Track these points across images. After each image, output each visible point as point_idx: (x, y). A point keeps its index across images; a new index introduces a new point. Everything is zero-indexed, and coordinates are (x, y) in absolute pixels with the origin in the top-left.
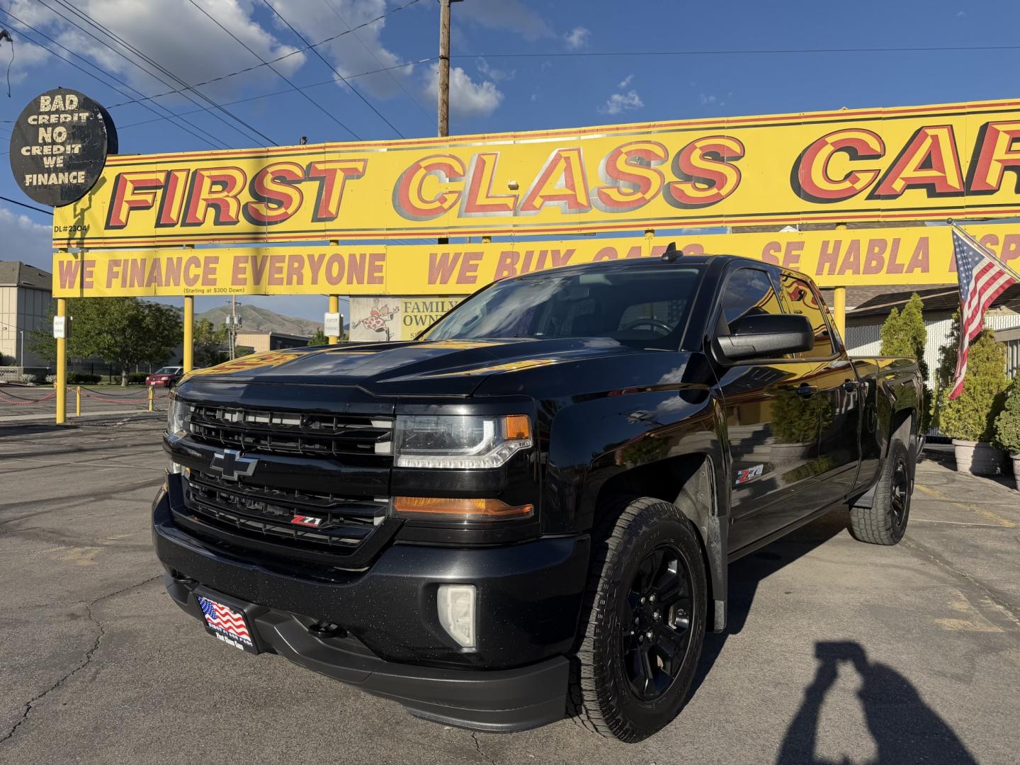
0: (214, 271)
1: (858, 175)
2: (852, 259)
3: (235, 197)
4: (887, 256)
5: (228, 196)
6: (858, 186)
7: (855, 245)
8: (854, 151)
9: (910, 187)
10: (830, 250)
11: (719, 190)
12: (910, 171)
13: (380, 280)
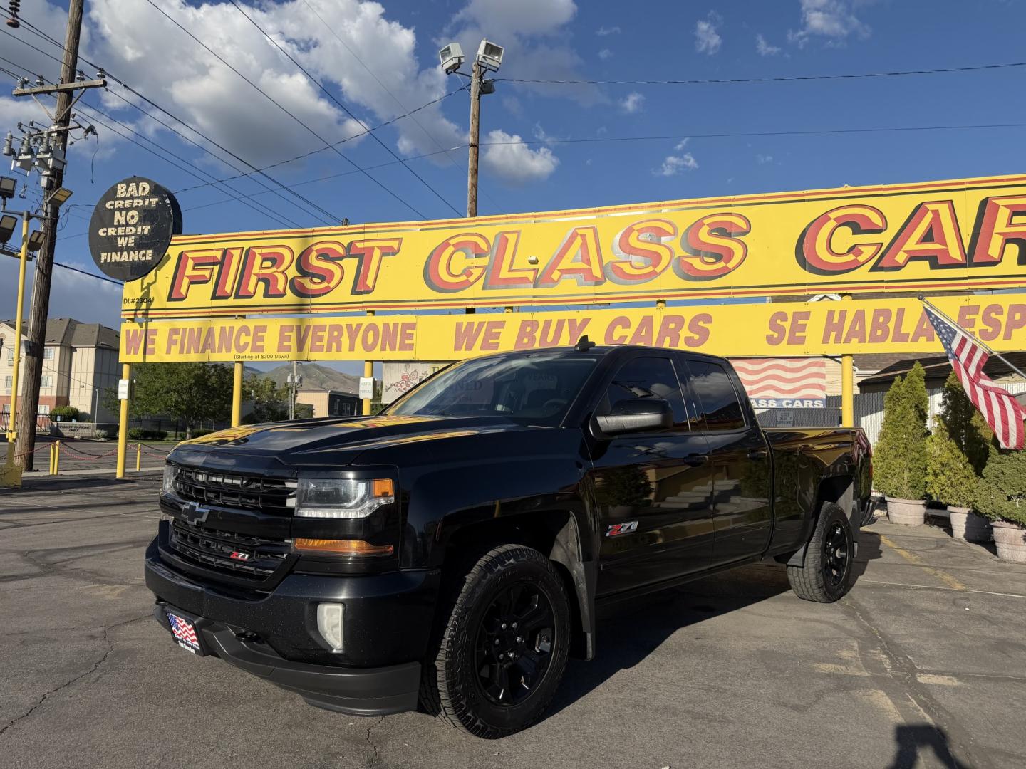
0: (262, 339)
1: (862, 248)
2: (857, 329)
3: (283, 272)
4: (891, 325)
5: (277, 271)
6: (861, 259)
7: (860, 315)
8: (856, 226)
9: (912, 259)
10: (836, 320)
11: (726, 263)
12: (912, 244)
13: (411, 347)
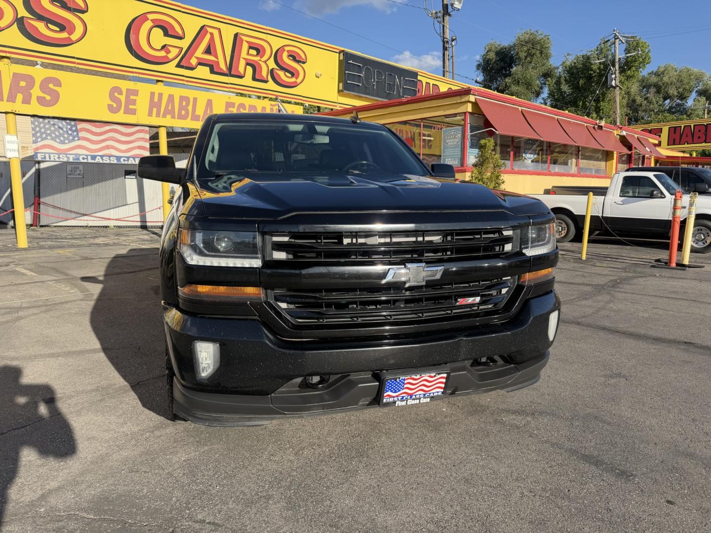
1: (170, 48)
2: (170, 108)
4: (190, 108)
6: (171, 56)
7: (171, 98)
8: (167, 31)
9: (200, 64)
10: (156, 99)
11: (70, 34)
12: (199, 53)
